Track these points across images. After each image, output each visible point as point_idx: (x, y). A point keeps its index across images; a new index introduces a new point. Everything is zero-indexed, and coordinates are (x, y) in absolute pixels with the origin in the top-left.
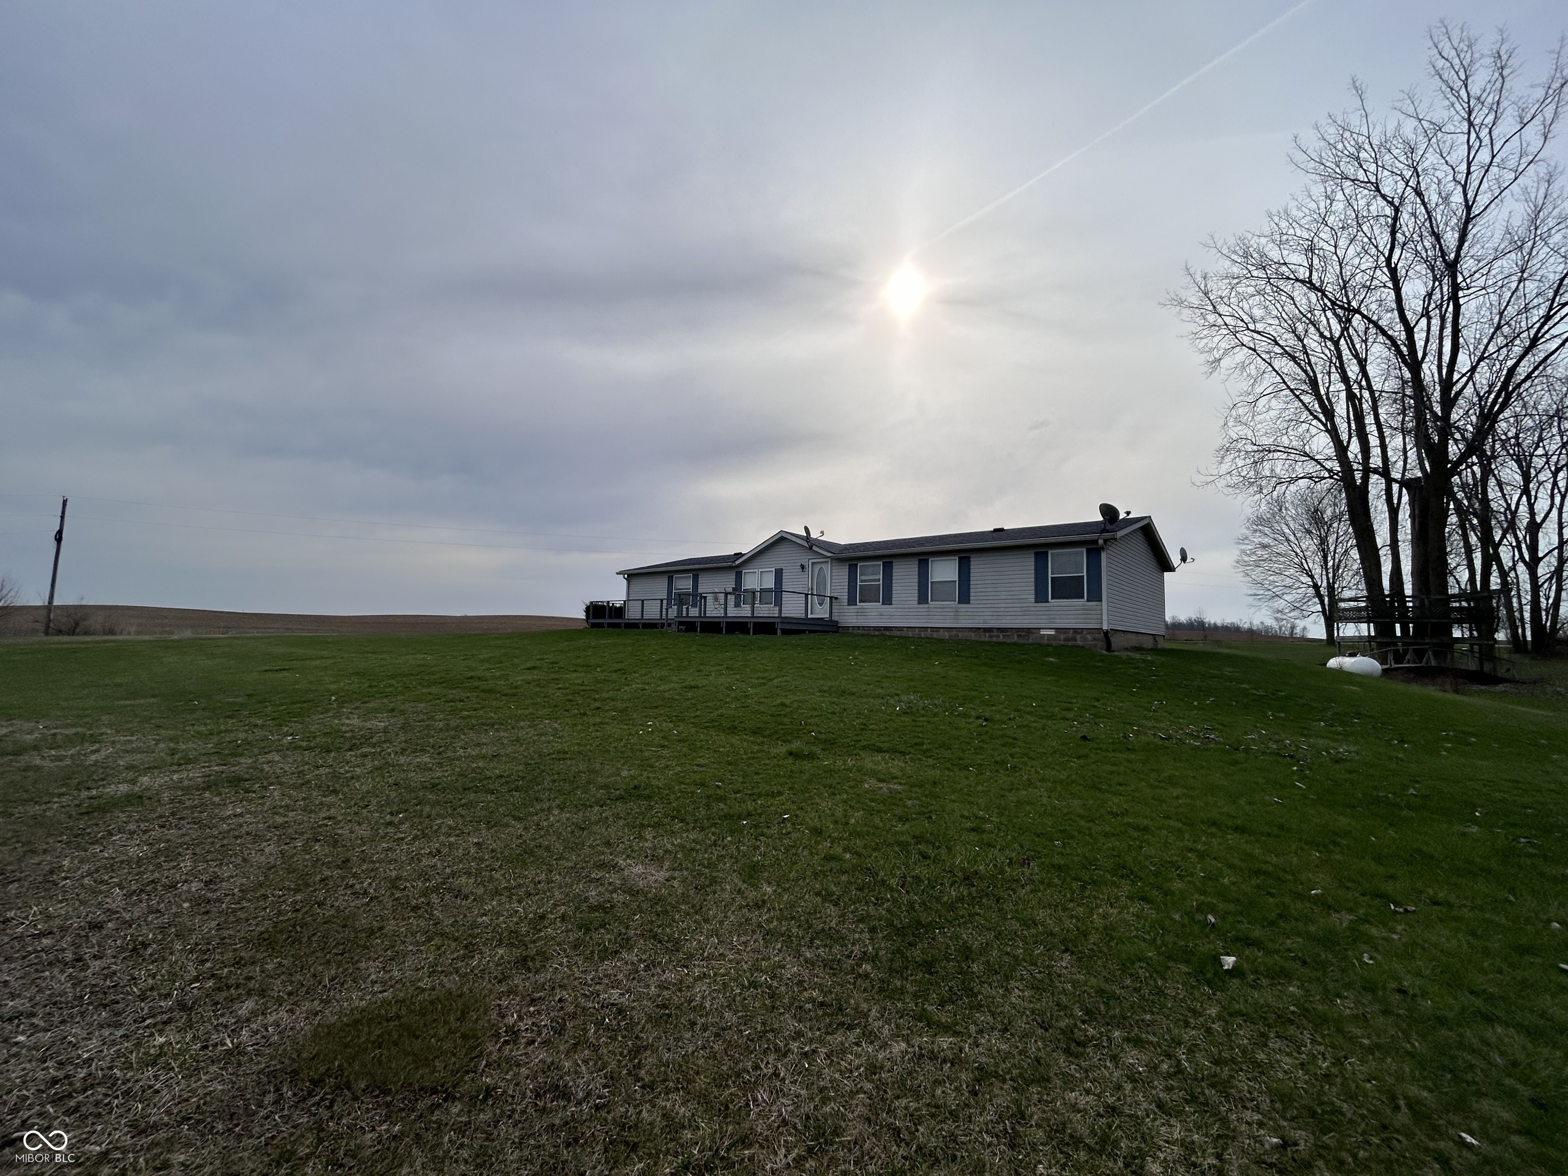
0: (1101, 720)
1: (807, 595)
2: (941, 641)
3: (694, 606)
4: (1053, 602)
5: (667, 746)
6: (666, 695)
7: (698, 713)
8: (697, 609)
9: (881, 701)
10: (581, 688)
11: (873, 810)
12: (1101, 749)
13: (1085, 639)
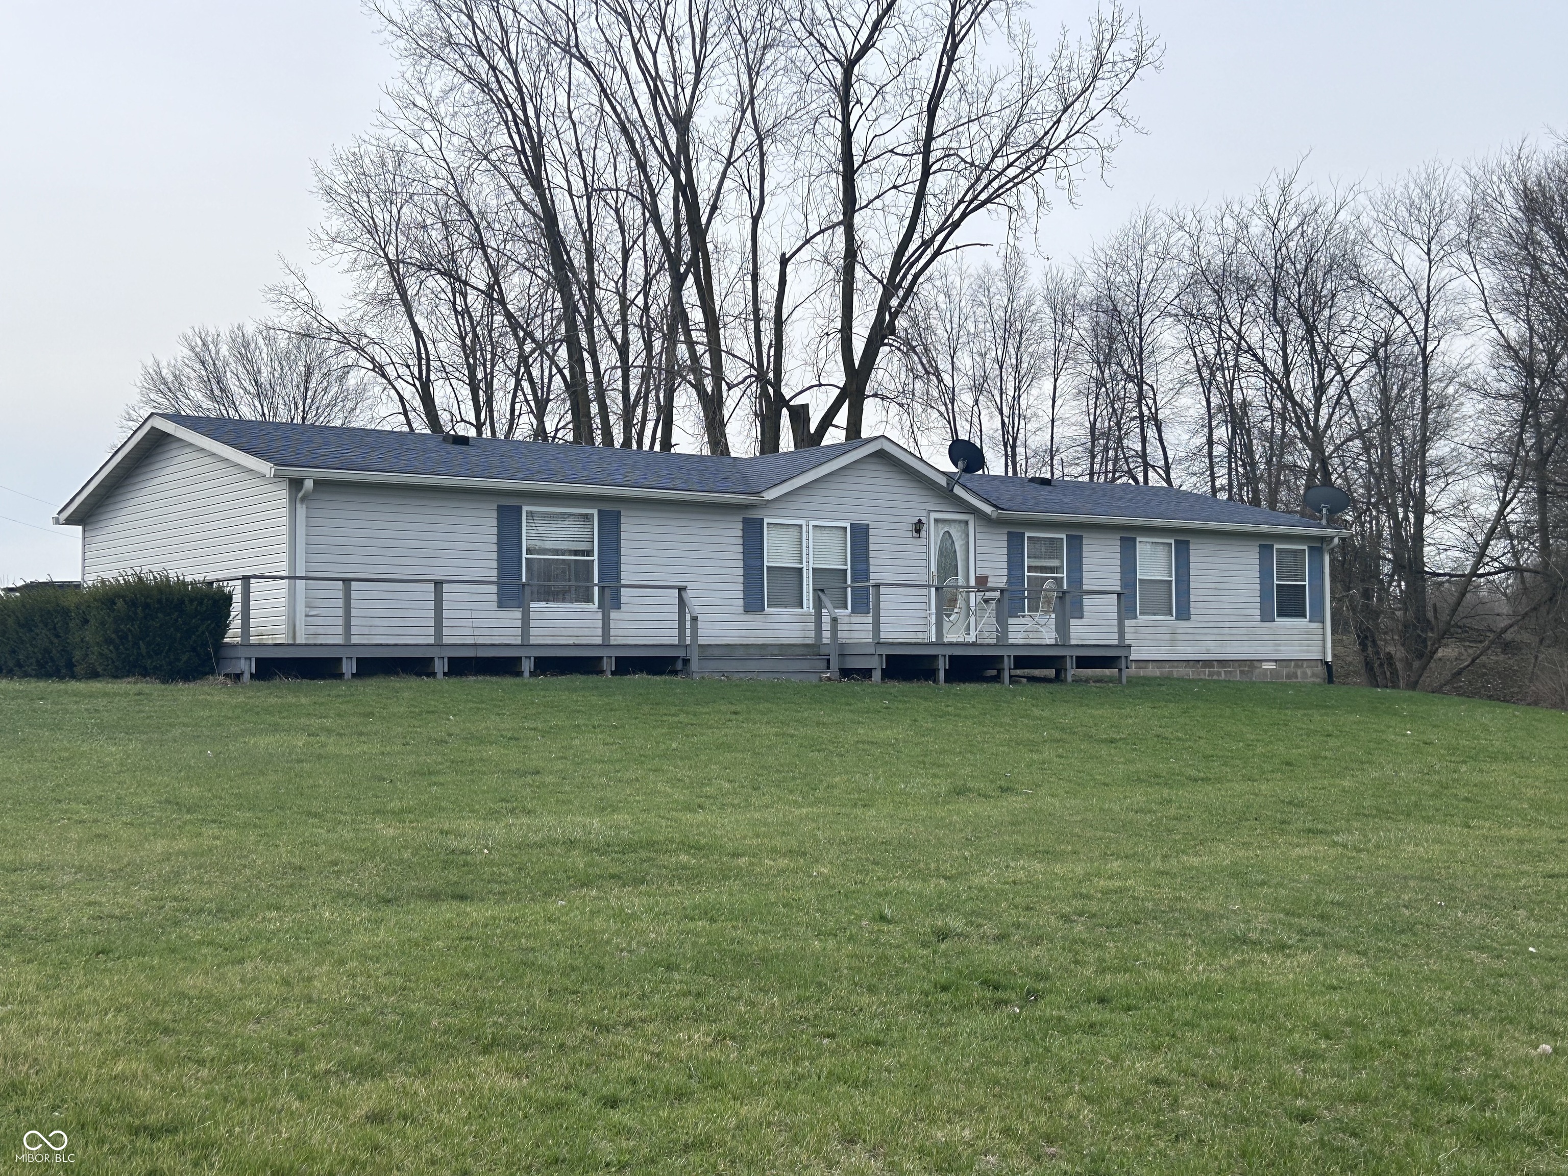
4: (1278, 622)
13: (1305, 674)
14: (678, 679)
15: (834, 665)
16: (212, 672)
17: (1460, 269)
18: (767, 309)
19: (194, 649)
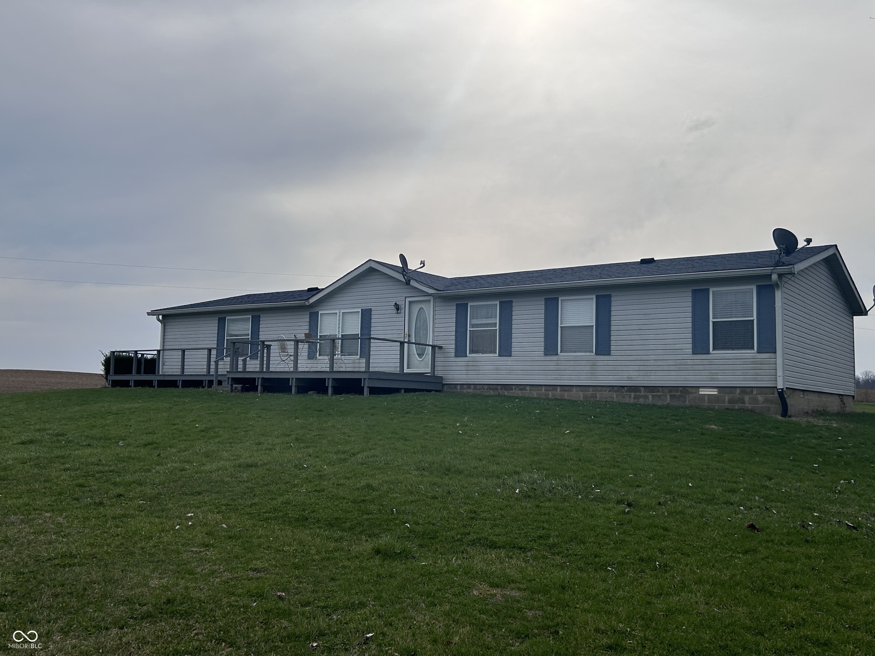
0: (773, 504)
1: (402, 343)
2: (573, 403)
3: (254, 357)
4: (716, 354)
5: (212, 545)
6: (214, 476)
7: (256, 500)
8: (258, 362)
9: (495, 481)
10: (97, 468)
11: (484, 624)
12: (772, 541)
13: (754, 399)
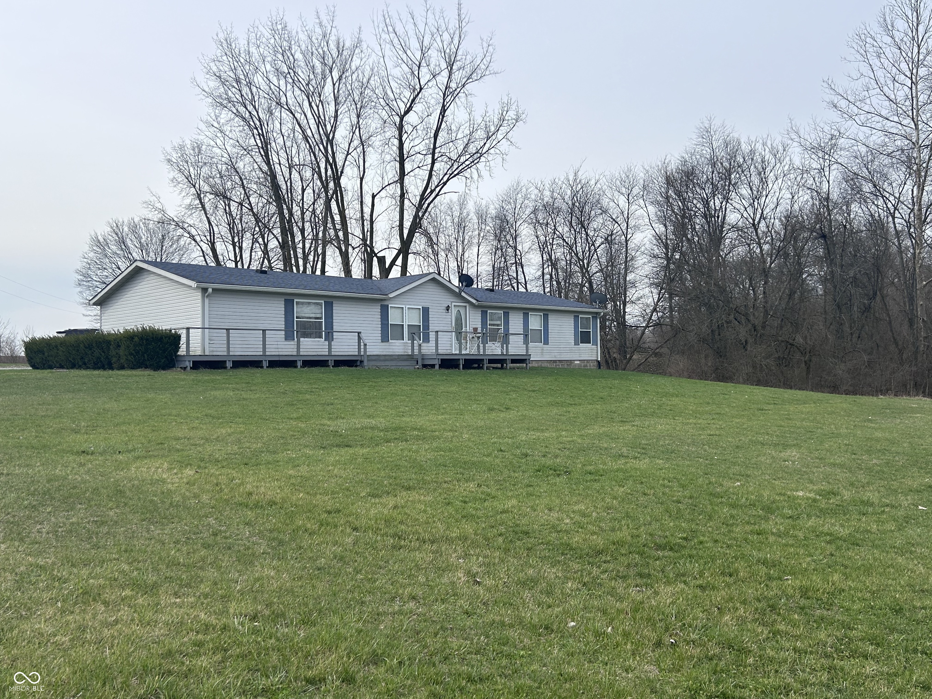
4: (581, 345)
13: (590, 365)
14: (358, 368)
15: (420, 363)
16: (174, 366)
17: (640, 206)
18: (367, 216)
19: (166, 357)
